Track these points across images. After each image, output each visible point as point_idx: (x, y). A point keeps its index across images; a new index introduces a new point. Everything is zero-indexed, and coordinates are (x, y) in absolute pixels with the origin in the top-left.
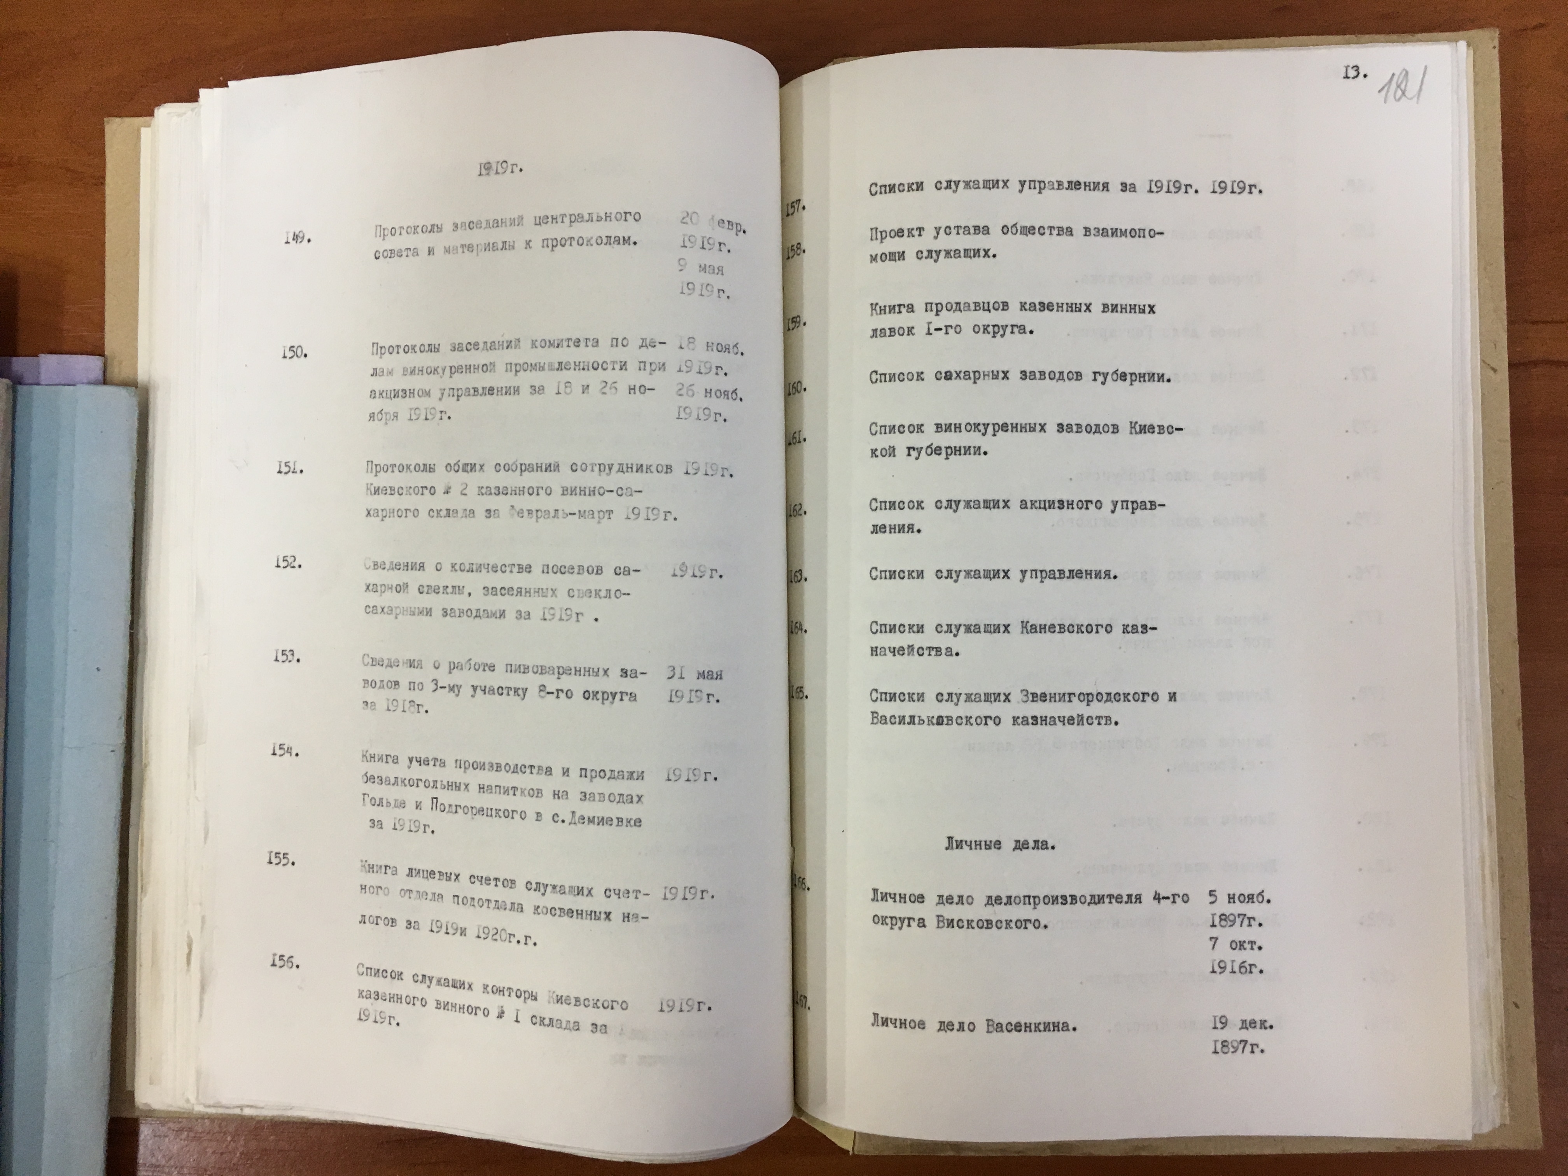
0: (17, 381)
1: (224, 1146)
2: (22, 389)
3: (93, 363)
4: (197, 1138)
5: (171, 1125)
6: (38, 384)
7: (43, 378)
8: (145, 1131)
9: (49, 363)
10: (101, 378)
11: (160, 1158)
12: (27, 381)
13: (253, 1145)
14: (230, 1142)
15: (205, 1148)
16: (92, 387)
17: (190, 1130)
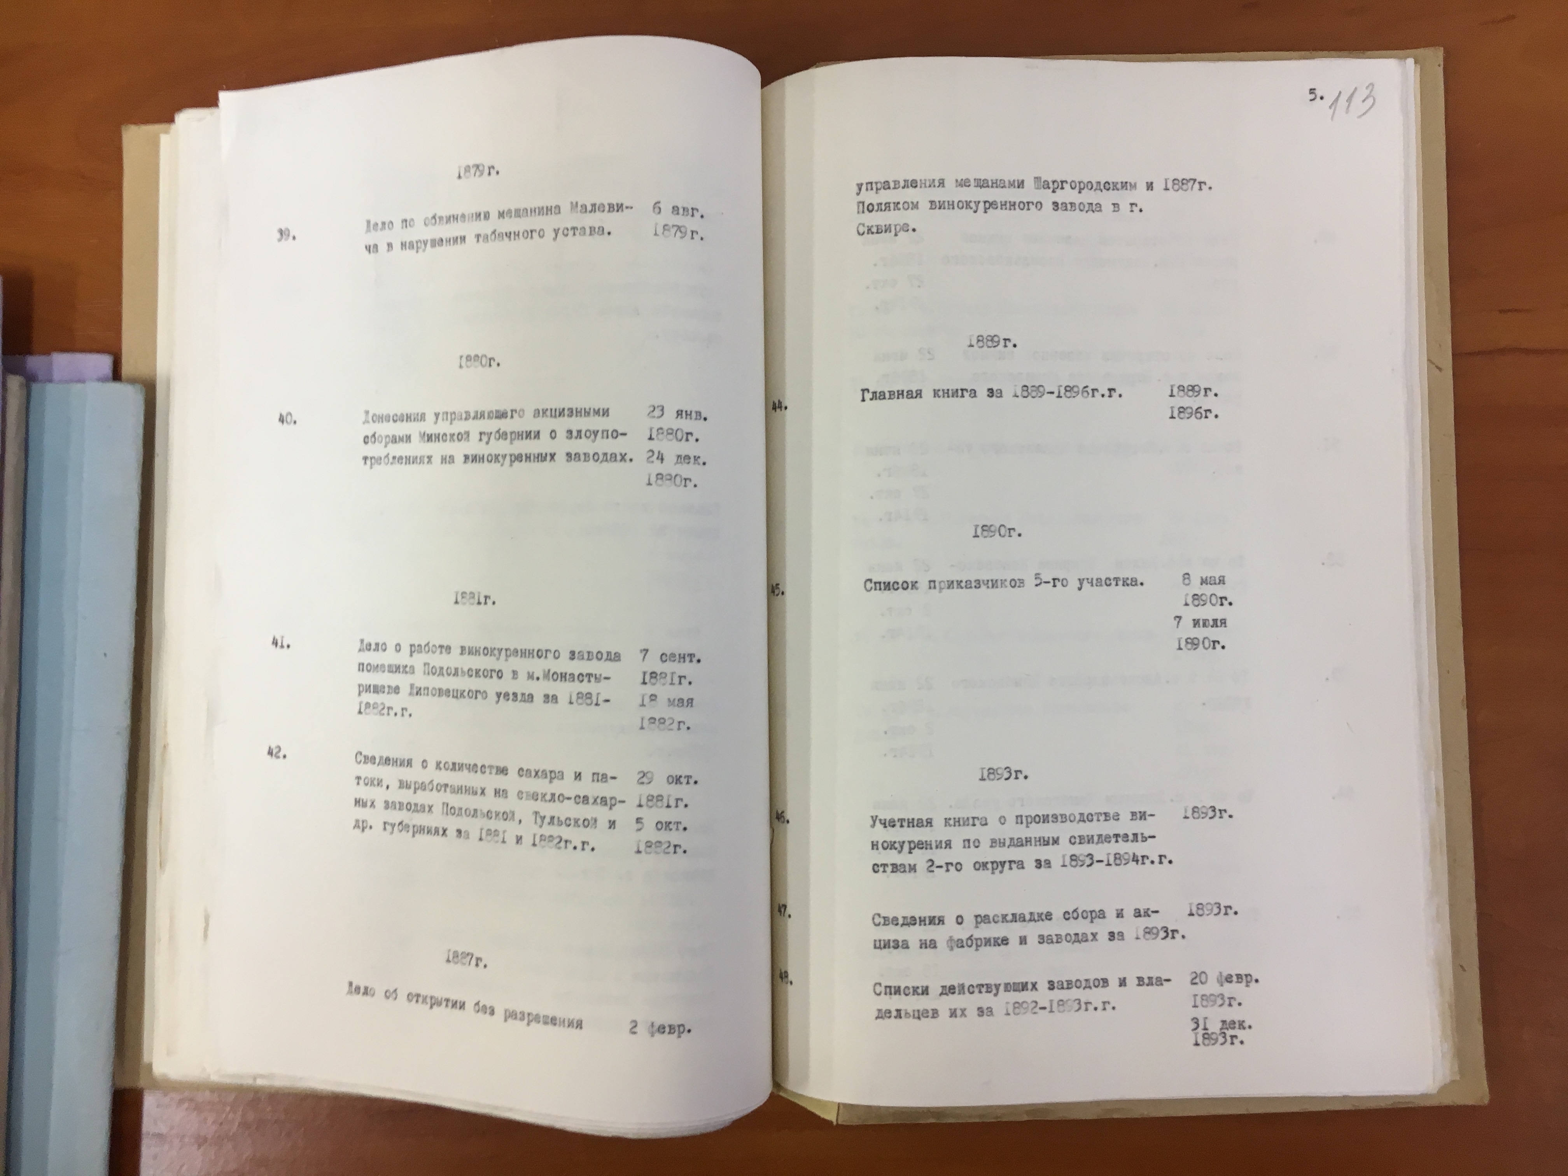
0: (30, 379)
1: (224, 1116)
2: (35, 387)
3: (104, 362)
4: (198, 1108)
5: (173, 1095)
6: (50, 381)
7: (56, 375)
8: (150, 1102)
9: (61, 361)
10: (111, 375)
11: (163, 1129)
12: (40, 378)
13: (251, 1116)
14: (229, 1112)
15: (205, 1119)
16: (100, 384)
17: (191, 1100)
